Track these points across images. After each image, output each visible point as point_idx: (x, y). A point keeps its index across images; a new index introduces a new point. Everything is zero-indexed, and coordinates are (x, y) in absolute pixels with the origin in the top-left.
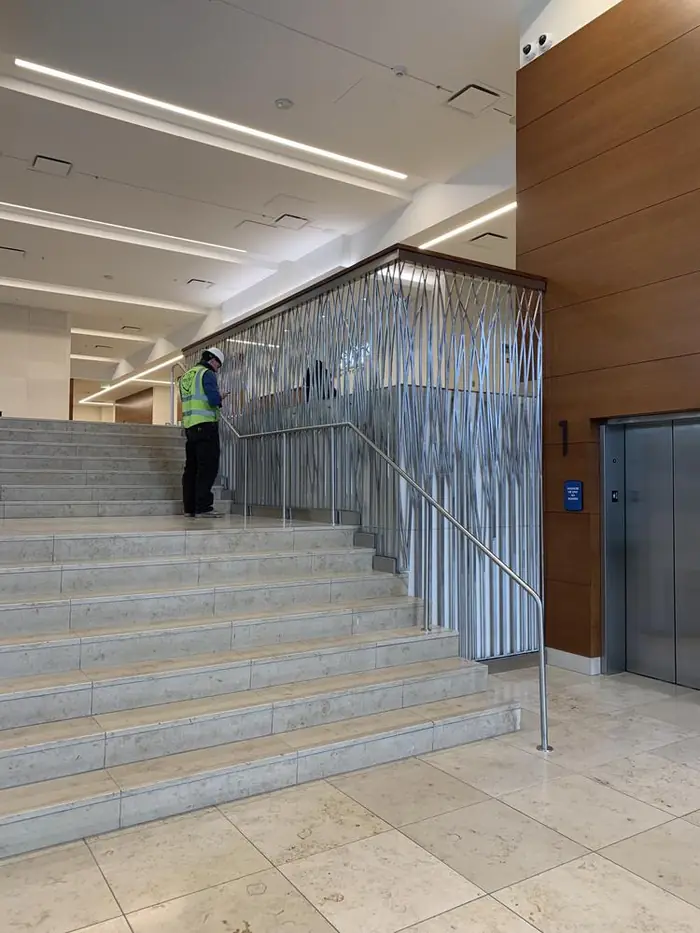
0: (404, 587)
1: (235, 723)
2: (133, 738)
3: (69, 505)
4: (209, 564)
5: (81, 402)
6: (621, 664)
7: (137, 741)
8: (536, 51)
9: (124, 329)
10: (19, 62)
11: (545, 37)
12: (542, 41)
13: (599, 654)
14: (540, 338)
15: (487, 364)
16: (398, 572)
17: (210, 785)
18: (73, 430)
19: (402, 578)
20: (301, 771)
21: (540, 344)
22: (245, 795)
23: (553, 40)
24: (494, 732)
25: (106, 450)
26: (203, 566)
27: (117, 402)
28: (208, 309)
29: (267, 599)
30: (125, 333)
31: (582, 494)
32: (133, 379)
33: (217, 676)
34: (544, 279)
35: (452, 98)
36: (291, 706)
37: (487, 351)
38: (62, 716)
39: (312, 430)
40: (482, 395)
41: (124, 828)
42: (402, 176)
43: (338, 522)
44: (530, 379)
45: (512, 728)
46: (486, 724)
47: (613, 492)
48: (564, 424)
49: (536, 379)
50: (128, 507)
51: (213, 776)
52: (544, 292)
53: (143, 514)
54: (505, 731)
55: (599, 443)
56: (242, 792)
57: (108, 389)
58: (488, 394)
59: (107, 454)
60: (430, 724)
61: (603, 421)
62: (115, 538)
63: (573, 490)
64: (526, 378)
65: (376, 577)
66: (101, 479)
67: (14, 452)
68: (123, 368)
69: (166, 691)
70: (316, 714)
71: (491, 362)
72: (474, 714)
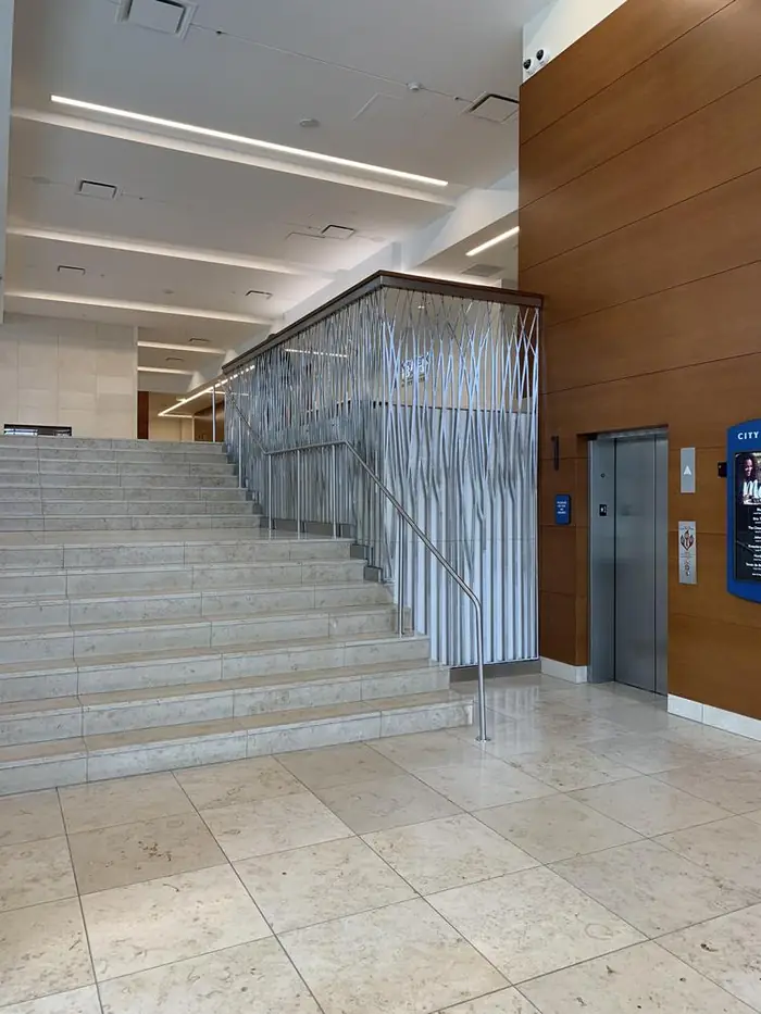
0: (389, 594)
1: (198, 706)
2: (106, 714)
3: (104, 519)
4: (202, 572)
5: (161, 414)
6: (611, 673)
7: (110, 716)
8: (536, 66)
9: (191, 342)
10: (55, 98)
11: (542, 52)
12: (540, 56)
13: (586, 663)
14: (536, 355)
15: (477, 382)
16: (383, 582)
17: (167, 753)
18: (116, 447)
19: (388, 587)
20: (251, 747)
21: (536, 361)
22: (198, 763)
23: (549, 56)
24: (444, 725)
25: (146, 467)
26: (196, 574)
27: (196, 414)
28: (272, 319)
29: (252, 604)
30: (191, 345)
31: (569, 509)
32: (208, 391)
33: (189, 668)
34: (541, 297)
35: (475, 108)
36: (251, 694)
37: (477, 370)
38: (52, 695)
39: (321, 447)
40: (472, 413)
41: (90, 782)
42: (444, 183)
43: (339, 535)
44: (525, 396)
45: (463, 723)
46: (435, 717)
47: (601, 506)
48: (555, 439)
49: (531, 395)
50: (161, 521)
51: (168, 746)
52: (541, 309)
53: (174, 527)
54: (456, 725)
55: (586, 458)
56: (195, 760)
57: (184, 401)
58: (479, 413)
59: (147, 470)
60: (378, 714)
61: (593, 436)
62: (120, 547)
63: (562, 504)
64: (520, 396)
65: (367, 586)
66: (138, 493)
67: (59, 469)
68: (196, 382)
69: (143, 678)
70: (276, 702)
71: (482, 380)
72: (423, 708)
